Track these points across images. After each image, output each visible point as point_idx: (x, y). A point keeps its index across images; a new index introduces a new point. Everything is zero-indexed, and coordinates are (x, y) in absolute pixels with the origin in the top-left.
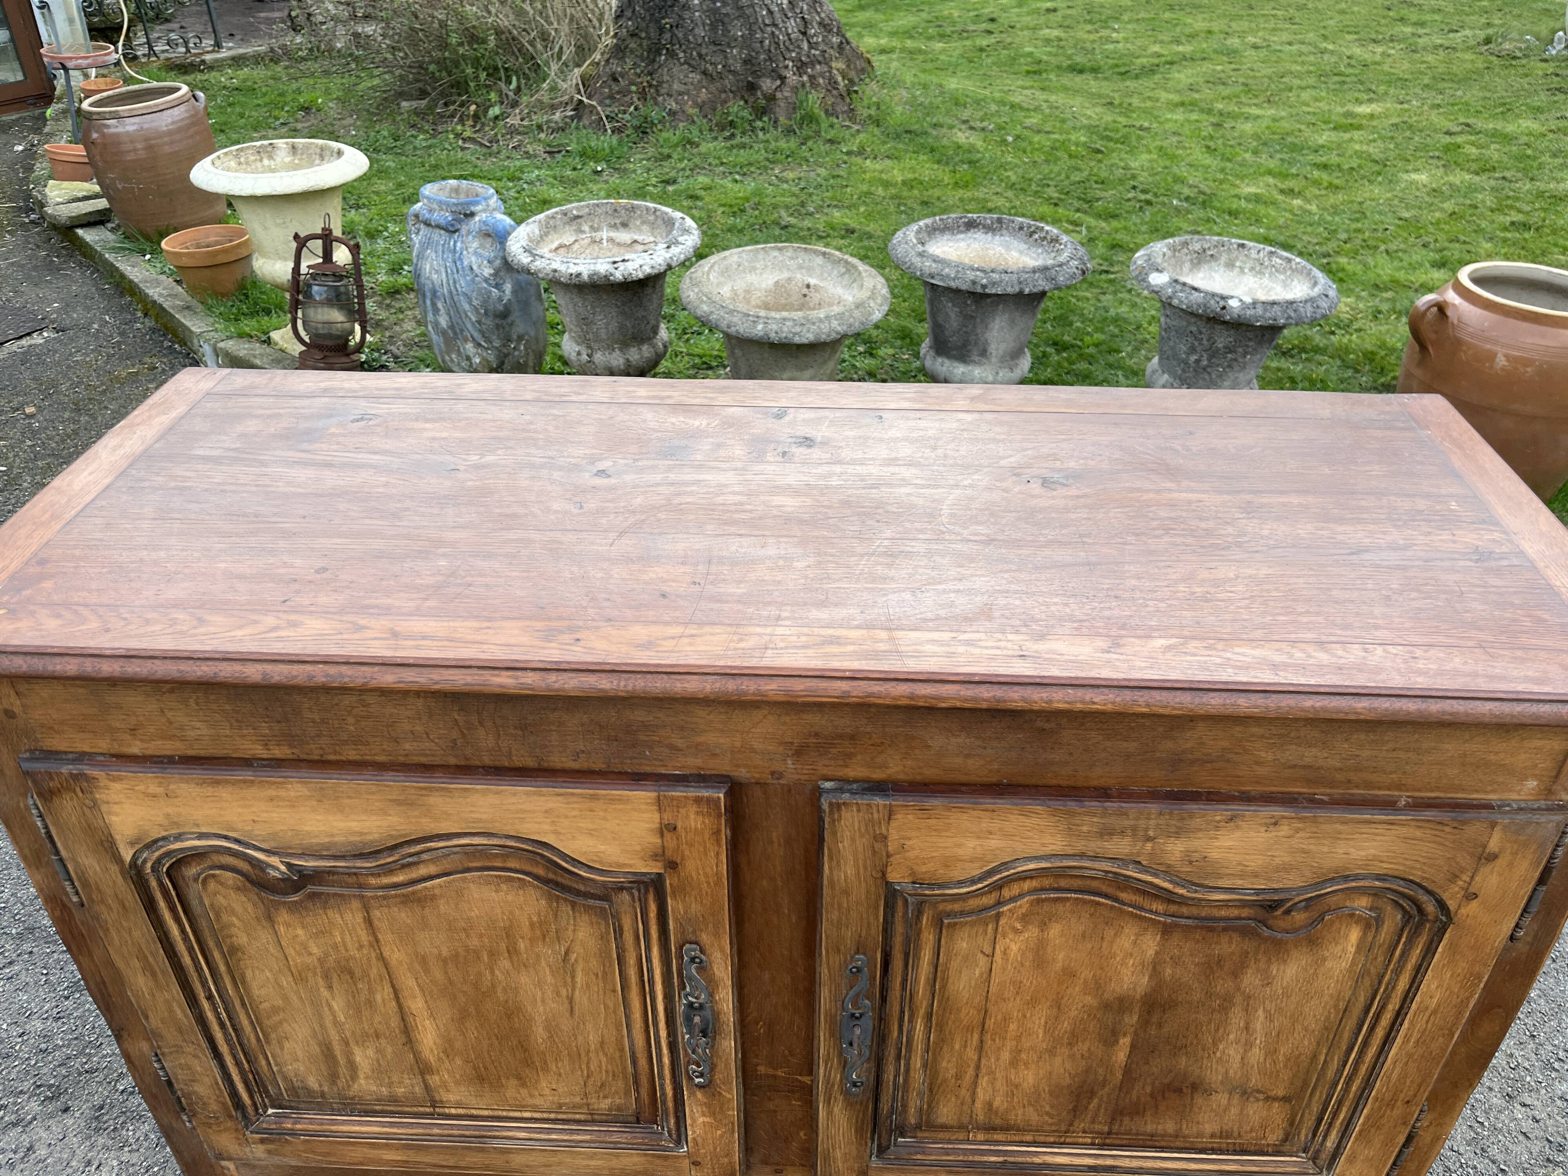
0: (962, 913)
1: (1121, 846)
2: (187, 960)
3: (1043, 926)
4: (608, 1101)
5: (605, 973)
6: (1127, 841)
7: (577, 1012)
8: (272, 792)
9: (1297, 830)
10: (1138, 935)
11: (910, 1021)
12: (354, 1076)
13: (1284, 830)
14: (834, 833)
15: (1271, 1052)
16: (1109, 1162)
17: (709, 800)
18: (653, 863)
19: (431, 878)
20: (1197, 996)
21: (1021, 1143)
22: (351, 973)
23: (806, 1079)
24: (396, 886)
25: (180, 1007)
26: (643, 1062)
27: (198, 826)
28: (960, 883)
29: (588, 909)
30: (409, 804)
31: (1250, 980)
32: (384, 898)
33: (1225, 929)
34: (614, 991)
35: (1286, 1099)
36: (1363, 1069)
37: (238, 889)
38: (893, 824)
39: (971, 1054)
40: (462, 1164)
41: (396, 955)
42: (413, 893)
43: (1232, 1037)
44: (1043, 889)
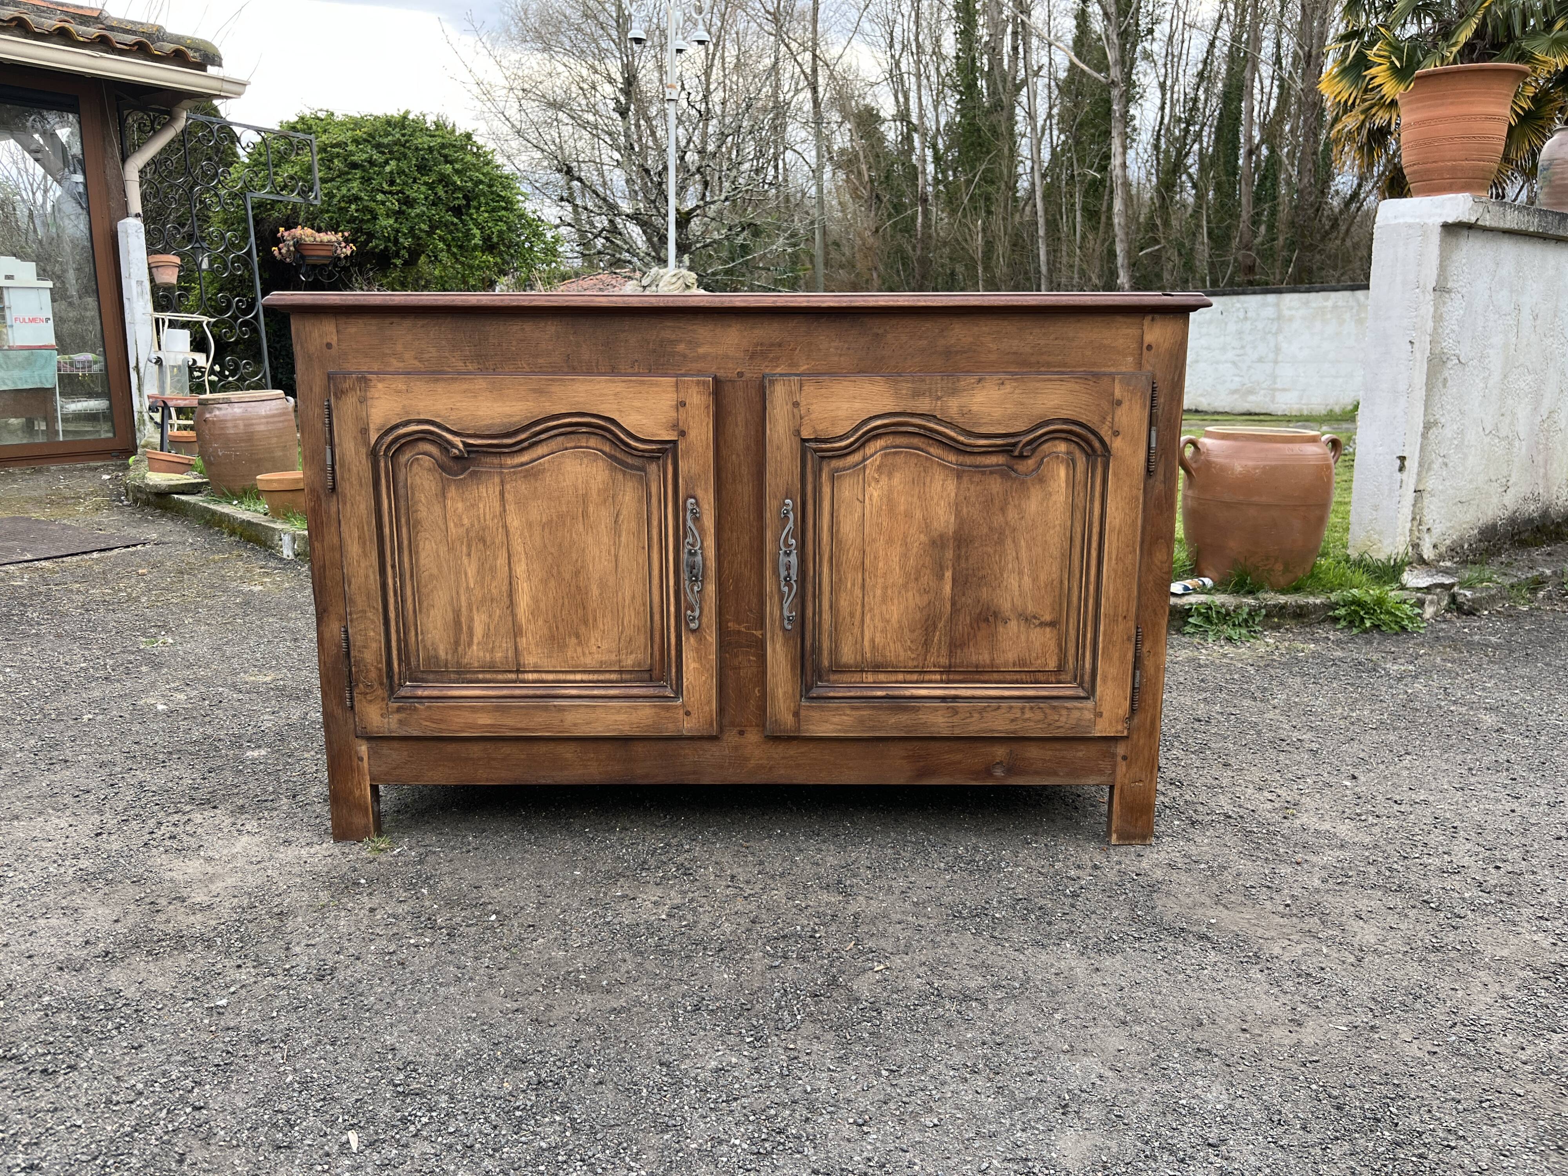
0: (845, 469)
1: (924, 405)
2: (387, 531)
3: (890, 475)
4: (633, 656)
5: (639, 532)
6: (927, 400)
7: (619, 570)
8: (465, 386)
9: (1015, 388)
10: (944, 480)
11: (820, 566)
12: (470, 644)
13: (1008, 388)
14: (772, 402)
15: (1035, 580)
16: (953, 692)
17: (704, 382)
18: (671, 432)
19: (543, 457)
20: (985, 530)
21: (896, 682)
22: (484, 542)
23: (758, 633)
24: (522, 465)
25: (374, 572)
26: (657, 617)
27: (419, 413)
28: (841, 438)
29: (632, 476)
30: (540, 392)
31: (1012, 514)
32: (514, 473)
33: (991, 473)
34: (644, 548)
35: (1052, 624)
36: (1092, 588)
37: (430, 470)
38: (803, 393)
39: (858, 592)
40: (532, 725)
41: (514, 522)
42: (532, 468)
43: (1010, 566)
44: (887, 447)
